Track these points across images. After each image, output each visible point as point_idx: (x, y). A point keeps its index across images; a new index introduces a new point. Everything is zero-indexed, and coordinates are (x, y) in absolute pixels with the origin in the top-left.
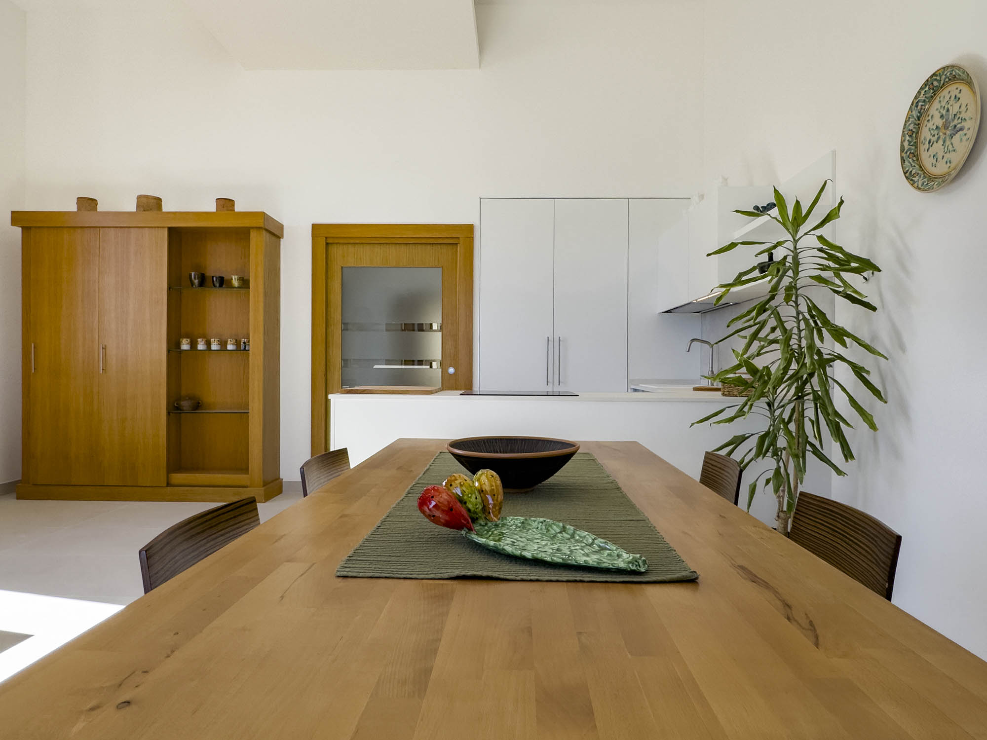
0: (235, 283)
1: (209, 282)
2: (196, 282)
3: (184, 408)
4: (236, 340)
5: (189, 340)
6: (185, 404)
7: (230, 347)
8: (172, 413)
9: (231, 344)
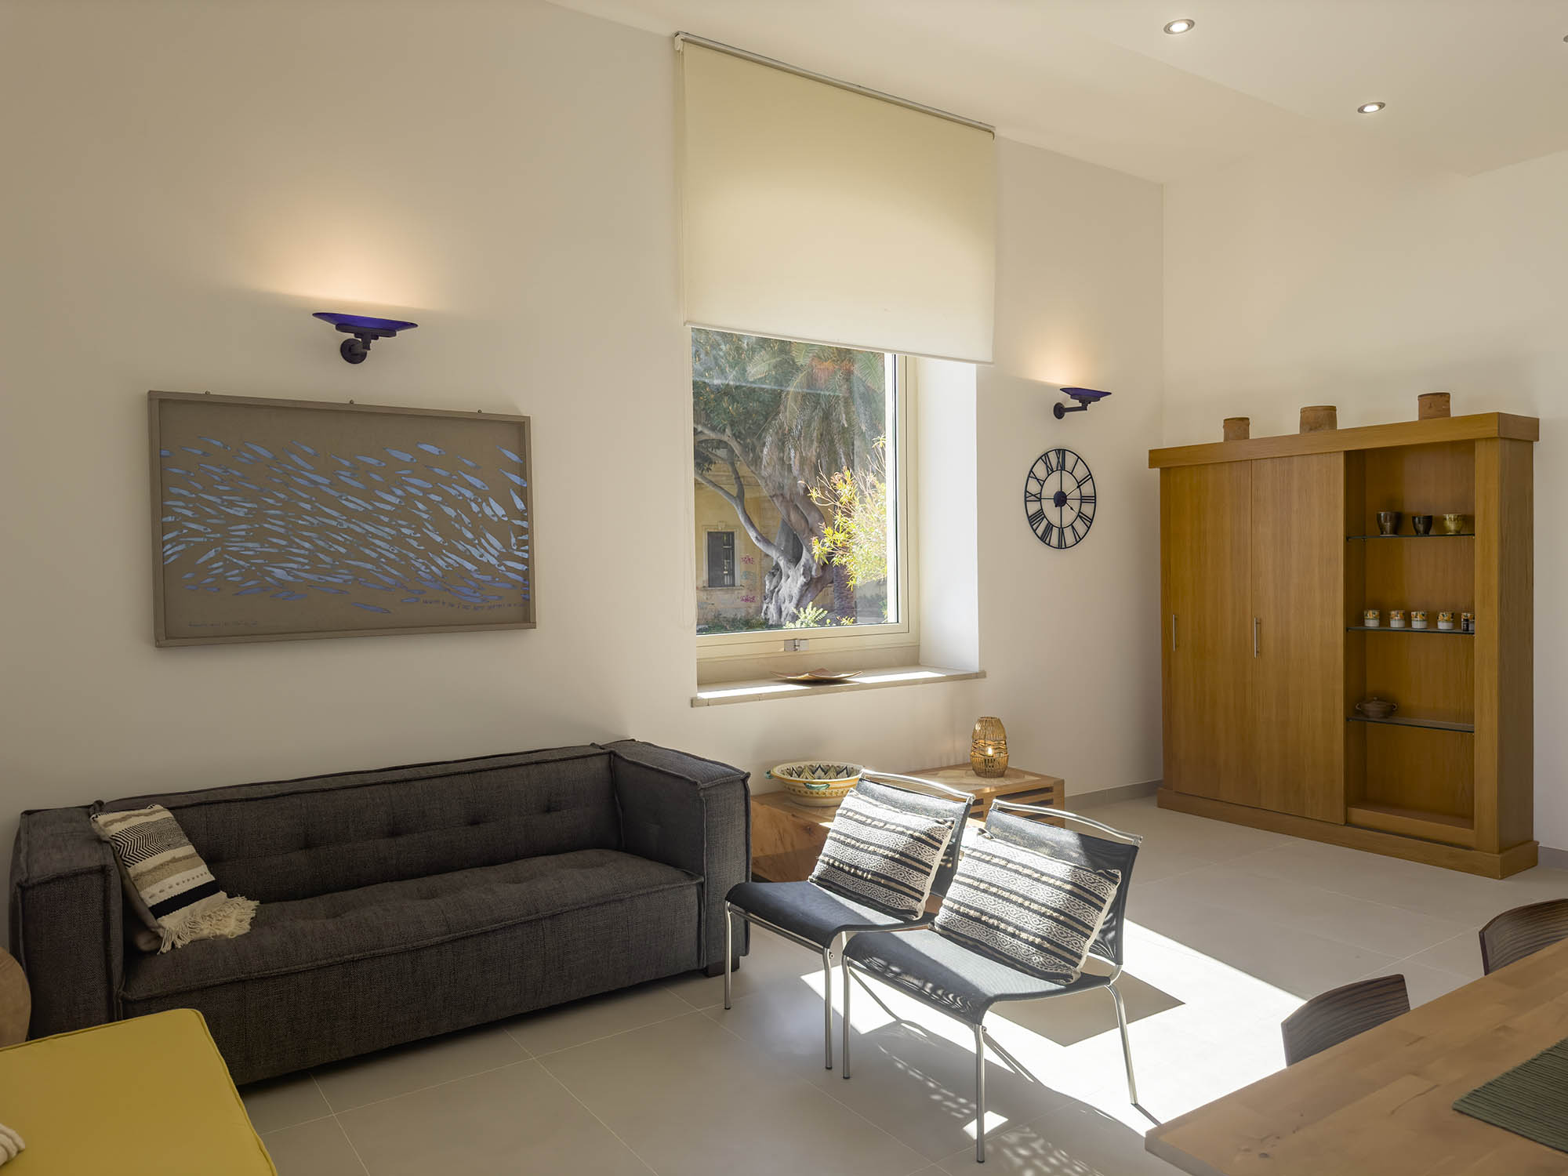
0: (1451, 525)
1: (1408, 523)
2: (1388, 525)
3: (1371, 714)
4: (1453, 614)
5: (1377, 613)
6: (1372, 708)
7: (1443, 626)
8: (1353, 719)
9: (1443, 621)
